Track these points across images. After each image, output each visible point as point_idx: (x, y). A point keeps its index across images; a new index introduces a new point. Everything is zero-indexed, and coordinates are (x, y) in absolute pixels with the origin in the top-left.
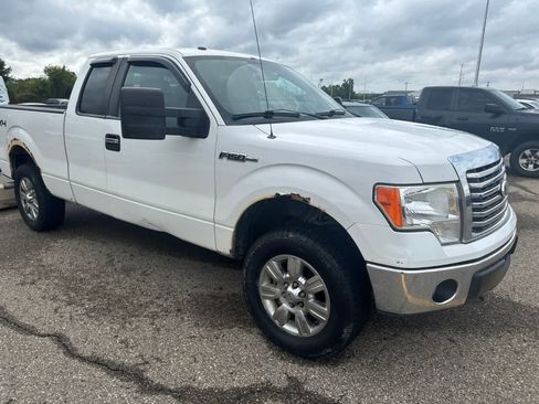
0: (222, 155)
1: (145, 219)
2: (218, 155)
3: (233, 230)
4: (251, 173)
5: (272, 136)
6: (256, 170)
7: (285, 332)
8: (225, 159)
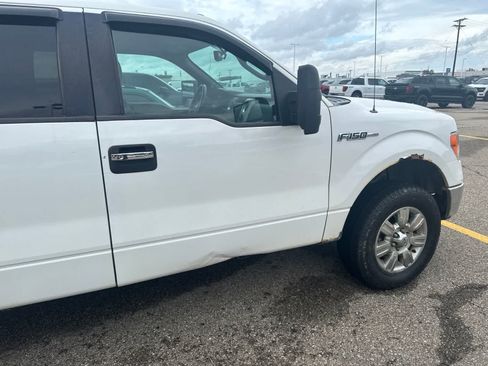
0: (341, 138)
1: (211, 254)
2: (335, 138)
3: (349, 210)
4: (374, 145)
5: (374, 111)
6: (378, 142)
7: (396, 274)
8: (344, 140)
